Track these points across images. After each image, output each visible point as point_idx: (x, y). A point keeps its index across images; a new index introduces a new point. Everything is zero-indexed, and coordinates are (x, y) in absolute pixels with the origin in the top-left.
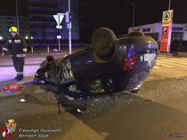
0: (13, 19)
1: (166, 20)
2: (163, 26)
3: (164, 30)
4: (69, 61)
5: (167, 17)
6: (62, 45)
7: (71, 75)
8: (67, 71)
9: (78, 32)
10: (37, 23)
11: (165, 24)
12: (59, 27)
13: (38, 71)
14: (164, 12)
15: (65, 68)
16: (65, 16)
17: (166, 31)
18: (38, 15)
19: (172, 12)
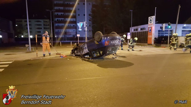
0: (41, 22)
1: (151, 22)
2: (149, 26)
3: (150, 29)
4: (86, 44)
5: (151, 20)
6: (80, 41)
7: (87, 50)
8: (85, 49)
9: (91, 31)
10: (60, 25)
11: (150, 25)
12: (80, 30)
13: (72, 50)
14: (149, 18)
15: (84, 47)
16: (83, 24)
17: (150, 30)
18: (61, 19)
19: (154, 18)
